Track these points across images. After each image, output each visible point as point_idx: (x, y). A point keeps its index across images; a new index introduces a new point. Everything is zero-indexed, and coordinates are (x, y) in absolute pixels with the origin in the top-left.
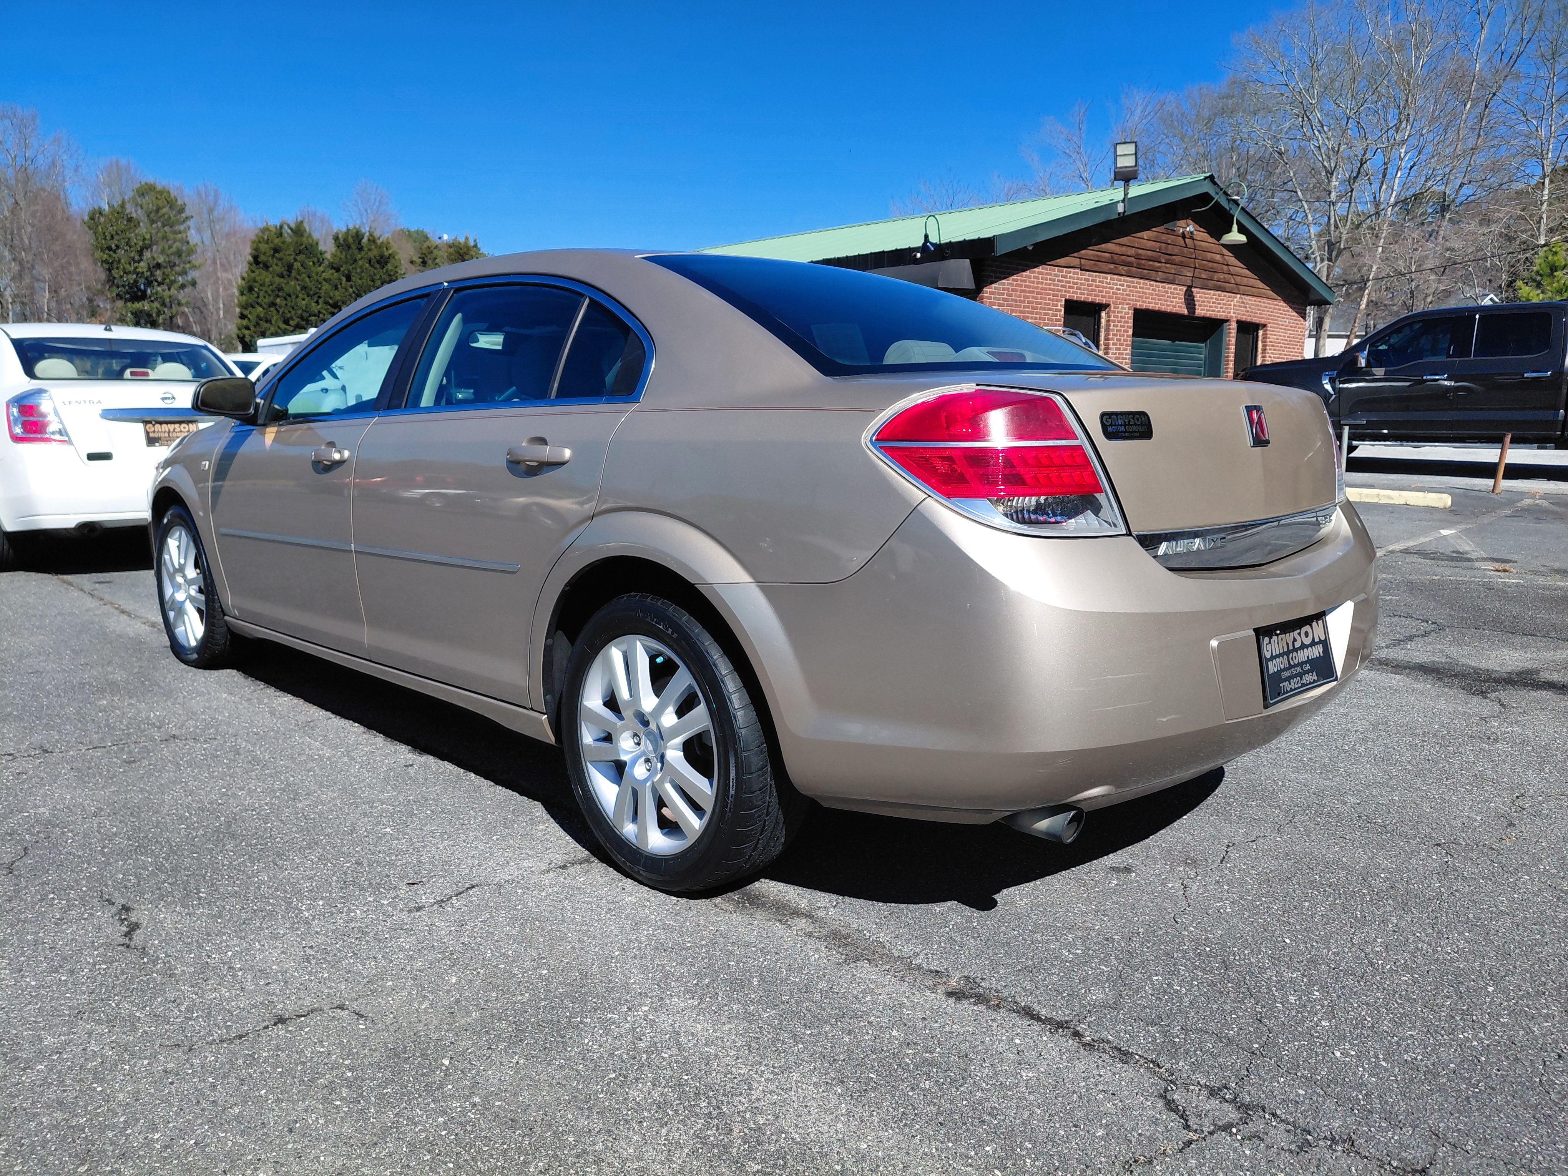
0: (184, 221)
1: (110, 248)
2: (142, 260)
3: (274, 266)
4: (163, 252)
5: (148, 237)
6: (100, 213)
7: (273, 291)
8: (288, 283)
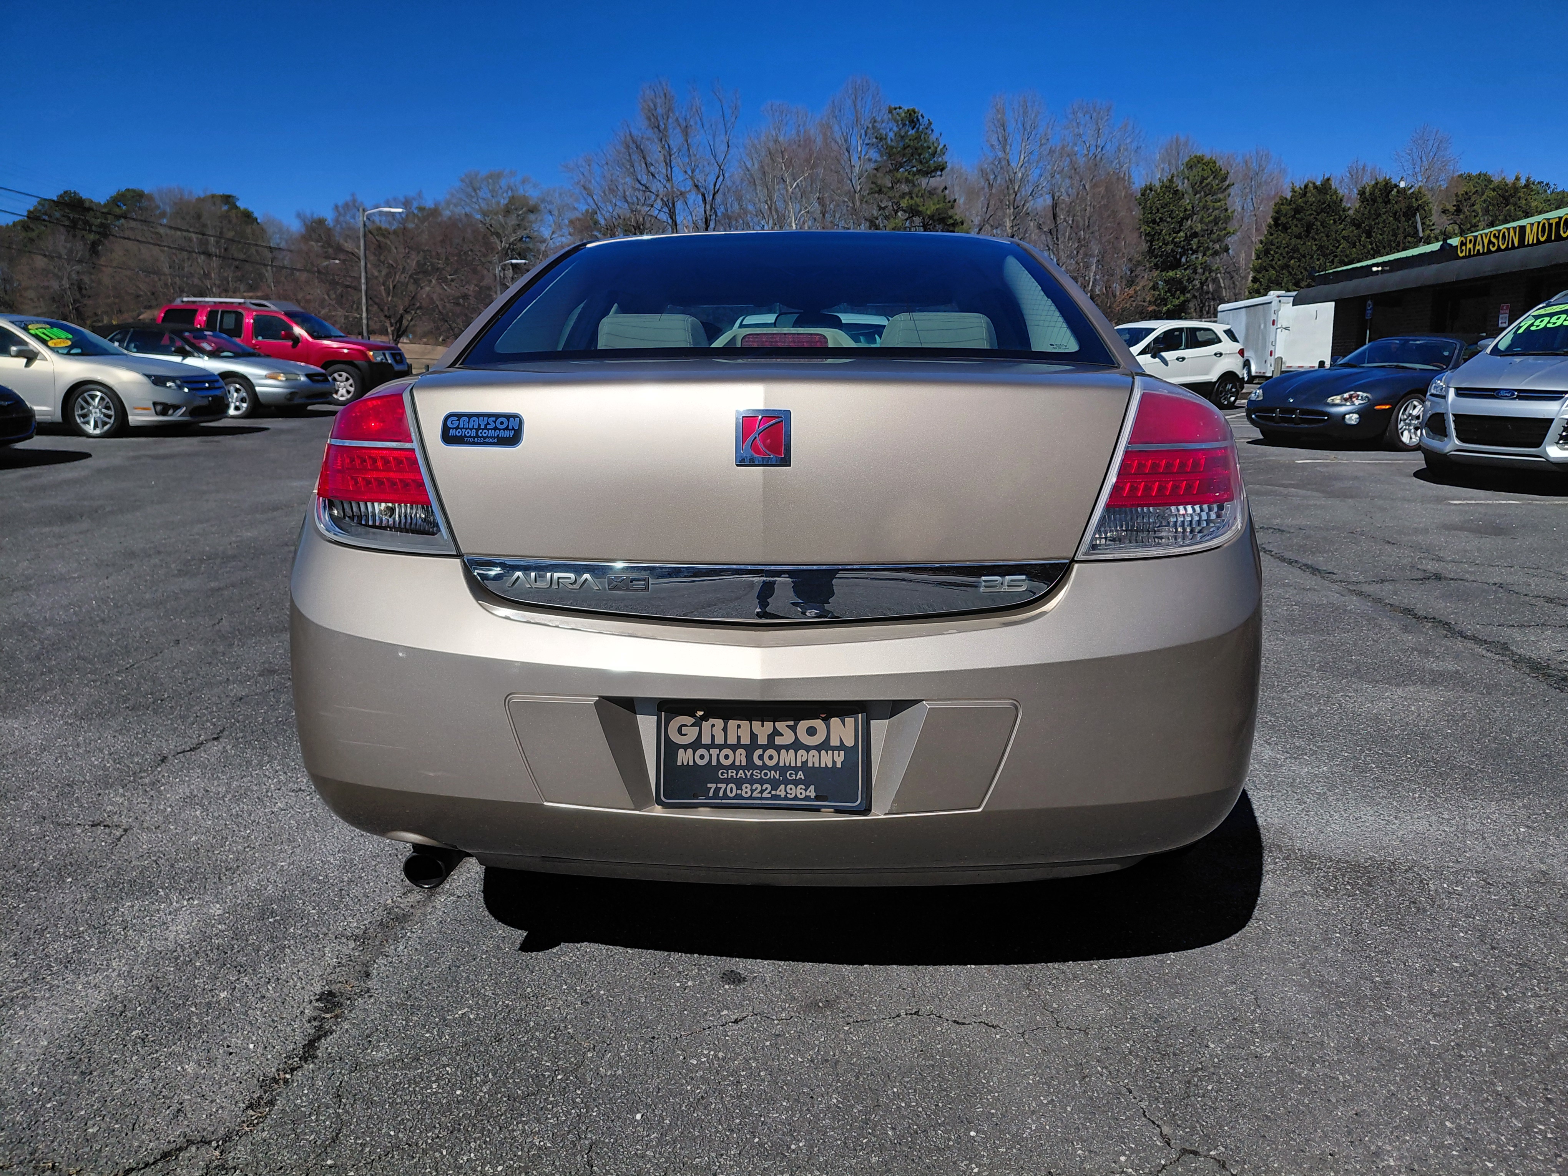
0: (1225, 189)
1: (1154, 221)
2: (1181, 230)
3: (1293, 227)
4: (1201, 221)
5: (1189, 207)
6: (1151, 190)
7: (1288, 253)
8: (1304, 243)
